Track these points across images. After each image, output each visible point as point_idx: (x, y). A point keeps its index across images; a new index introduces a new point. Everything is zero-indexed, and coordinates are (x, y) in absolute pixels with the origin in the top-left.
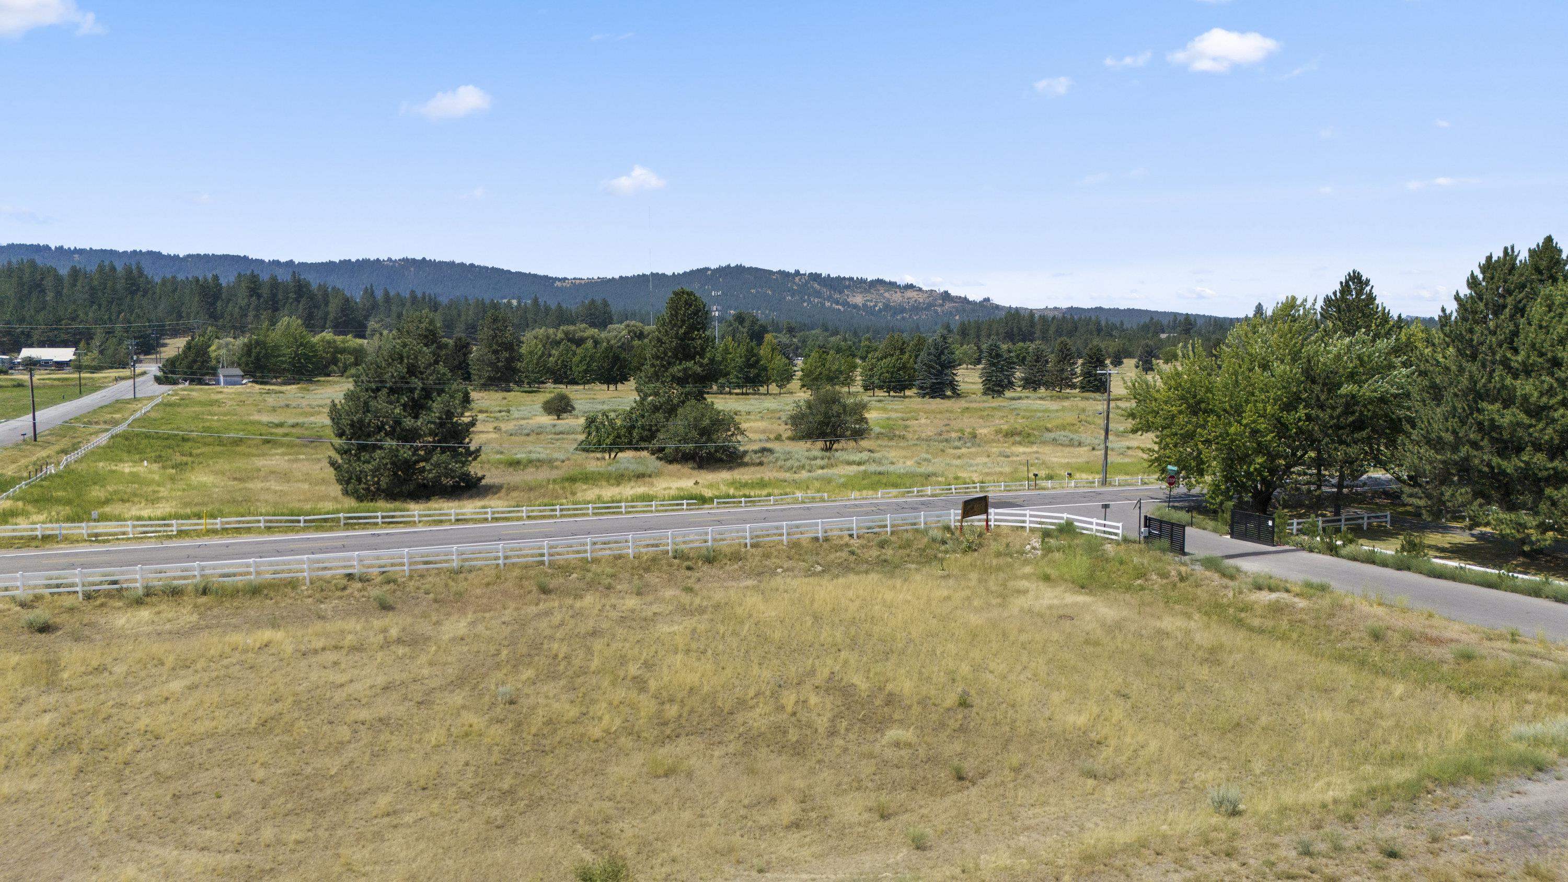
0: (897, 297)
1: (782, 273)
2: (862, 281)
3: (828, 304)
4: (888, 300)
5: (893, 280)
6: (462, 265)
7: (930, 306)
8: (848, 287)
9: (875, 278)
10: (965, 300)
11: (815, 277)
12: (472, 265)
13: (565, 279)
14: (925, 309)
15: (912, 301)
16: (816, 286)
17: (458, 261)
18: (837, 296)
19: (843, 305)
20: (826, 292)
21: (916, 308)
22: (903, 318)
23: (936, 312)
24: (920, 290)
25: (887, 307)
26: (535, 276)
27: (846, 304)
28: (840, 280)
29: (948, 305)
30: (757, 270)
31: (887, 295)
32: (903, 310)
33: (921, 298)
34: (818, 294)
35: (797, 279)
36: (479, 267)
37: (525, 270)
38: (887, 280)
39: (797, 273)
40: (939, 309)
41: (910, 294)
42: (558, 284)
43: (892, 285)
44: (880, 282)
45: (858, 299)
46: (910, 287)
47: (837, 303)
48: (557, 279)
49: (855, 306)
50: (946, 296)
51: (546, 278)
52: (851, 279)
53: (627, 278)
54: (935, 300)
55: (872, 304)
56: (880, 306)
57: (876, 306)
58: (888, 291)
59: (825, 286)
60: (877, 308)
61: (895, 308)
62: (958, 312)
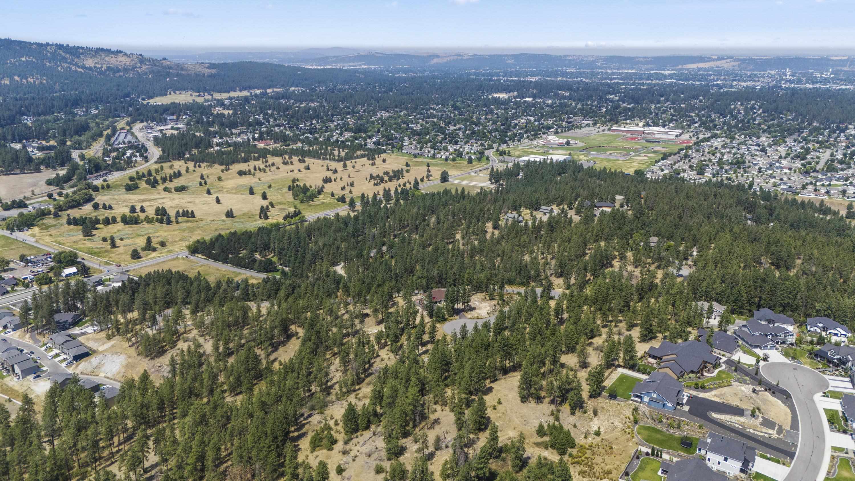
0: (113, 61)
1: (38, 44)
2: (90, 49)
3: (73, 68)
4: (109, 63)
5: (108, 48)
8: (82, 54)
9: (97, 47)
11: (60, 47)
14: (132, 70)
15: (123, 65)
16: (62, 53)
18: (76, 60)
20: (69, 57)
21: (126, 69)
22: (120, 76)
24: (126, 54)
25: (109, 68)
27: (83, 67)
28: (76, 48)
29: (144, 66)
30: (21, 42)
31: (106, 59)
32: (119, 71)
33: (127, 61)
34: (64, 60)
35: (48, 48)
39: (47, 44)
40: (139, 71)
41: (121, 58)
43: (109, 51)
44: (99, 49)
45: (90, 63)
47: (79, 67)
49: (90, 68)
52: (83, 47)
54: (136, 63)
55: (100, 66)
56: (104, 67)
57: (102, 67)
58: (106, 56)
59: (67, 53)
60: (103, 69)
61: (113, 69)
62: (150, 72)
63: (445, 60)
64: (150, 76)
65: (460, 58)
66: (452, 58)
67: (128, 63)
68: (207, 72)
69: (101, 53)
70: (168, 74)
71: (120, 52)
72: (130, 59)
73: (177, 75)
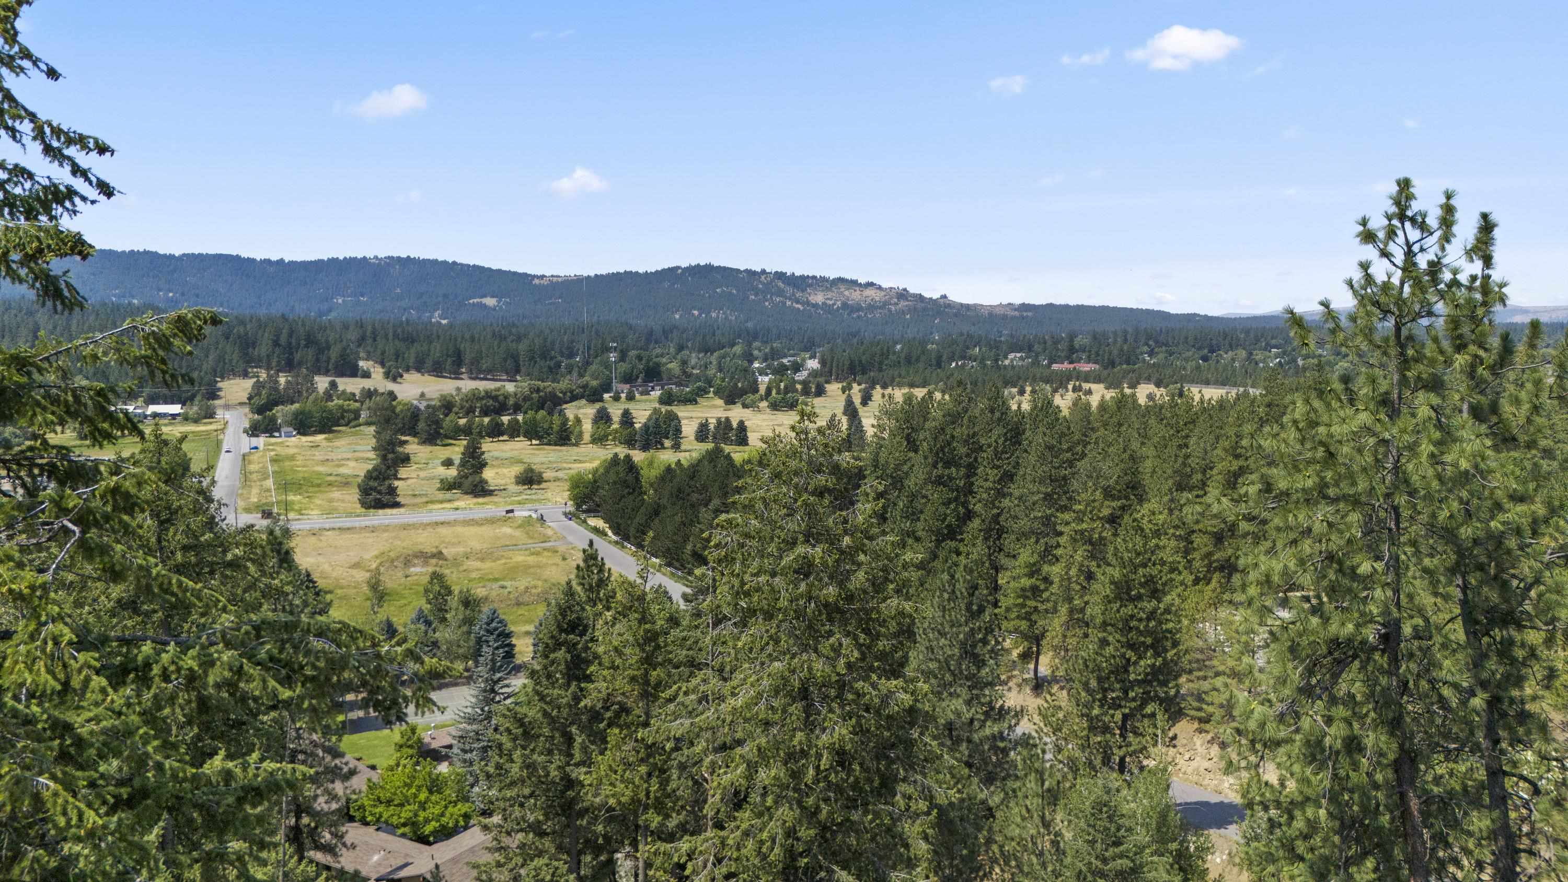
0: (855, 296)
1: (749, 272)
2: (824, 279)
3: (789, 303)
4: (848, 298)
5: (854, 278)
6: (445, 263)
7: (885, 304)
8: (810, 286)
9: (837, 276)
10: (920, 297)
11: (780, 275)
12: (454, 263)
13: (543, 277)
14: (880, 308)
15: (869, 300)
16: (780, 284)
17: (440, 259)
18: (799, 294)
19: (803, 304)
20: (789, 290)
21: (872, 307)
22: (859, 317)
23: (890, 310)
24: (879, 287)
25: (845, 305)
26: (515, 273)
27: (808, 303)
28: (803, 278)
29: (903, 304)
30: (725, 269)
31: (847, 293)
32: (859, 309)
33: (878, 296)
34: (780, 293)
35: (762, 278)
36: (461, 265)
37: (505, 268)
38: (849, 278)
39: (764, 272)
40: (893, 308)
41: (870, 292)
42: (536, 281)
43: (854, 283)
44: (841, 280)
45: (818, 298)
46: (870, 285)
47: (798, 302)
48: (535, 276)
49: (815, 306)
50: (903, 294)
51: (526, 275)
52: (814, 277)
53: (602, 276)
54: (891, 298)
55: (832, 302)
56: (839, 304)
57: (834, 304)
58: (848, 289)
59: (789, 285)
60: (835, 307)
61: (852, 306)
62: (909, 311)
64: (908, 316)
67: (877, 299)
69: (839, 285)
72: (883, 293)
73: (956, 315)
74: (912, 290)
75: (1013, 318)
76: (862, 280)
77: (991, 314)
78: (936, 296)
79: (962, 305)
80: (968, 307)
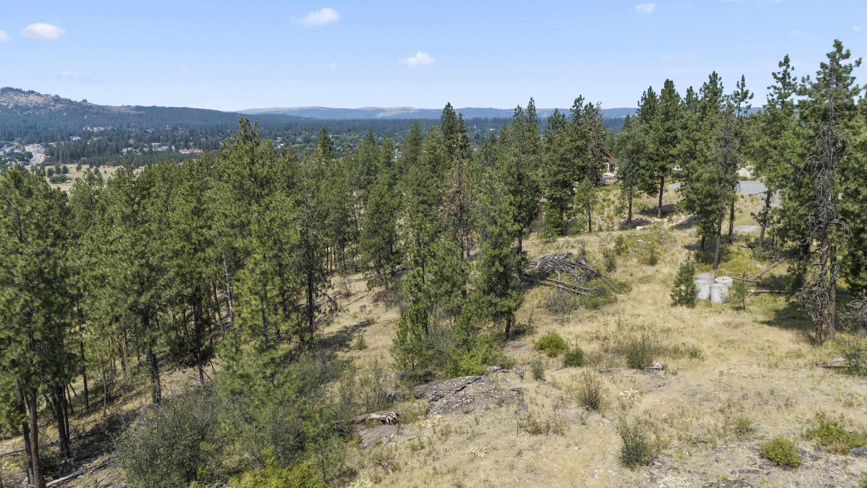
0: (23, 100)
4: (17, 102)
5: (19, 88)
7: (46, 106)
14: (43, 108)
15: (34, 103)
21: (37, 108)
22: (29, 114)
23: (51, 110)
24: (39, 94)
25: (16, 107)
29: (58, 106)
31: (15, 98)
32: (28, 109)
33: (40, 100)
38: (15, 88)
40: (53, 108)
41: (32, 97)
43: (19, 91)
44: (9, 89)
50: (57, 99)
54: (49, 102)
55: (6, 104)
56: (11, 105)
57: (8, 106)
58: (16, 95)
60: (10, 107)
61: (22, 107)
62: (65, 110)
63: (391, 114)
64: (65, 114)
65: (406, 112)
66: (398, 112)
67: (40, 102)
68: (133, 112)
69: (9, 92)
70: (86, 112)
71: (32, 92)
72: (43, 99)
73: (97, 113)
74: (63, 96)
75: (134, 115)
76: (26, 89)
77: (120, 113)
78: (79, 100)
79: (99, 107)
80: (103, 108)
